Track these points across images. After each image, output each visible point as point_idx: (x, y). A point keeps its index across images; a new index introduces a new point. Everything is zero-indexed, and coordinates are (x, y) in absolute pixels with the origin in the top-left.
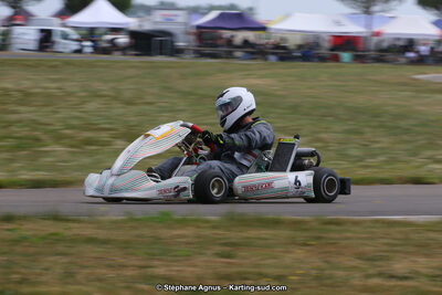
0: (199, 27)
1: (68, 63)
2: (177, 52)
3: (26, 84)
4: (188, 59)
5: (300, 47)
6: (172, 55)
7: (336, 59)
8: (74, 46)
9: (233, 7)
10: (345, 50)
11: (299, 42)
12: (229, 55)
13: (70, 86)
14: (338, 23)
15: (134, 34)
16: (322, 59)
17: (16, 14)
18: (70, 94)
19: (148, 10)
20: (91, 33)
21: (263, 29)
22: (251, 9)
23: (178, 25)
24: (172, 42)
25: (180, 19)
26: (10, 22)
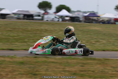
0: (85, 16)
1: (56, 23)
2: (80, 21)
3: (46, 28)
4: (83, 23)
5: (107, 21)
6: (79, 22)
7: (115, 23)
8: (57, 20)
9: (93, 12)
10: (117, 22)
11: (107, 20)
12: (92, 22)
14: (116, 16)
15: (71, 17)
16: (112, 23)
17: (45, 12)
18: (56, 30)
19: (74, 12)
20: (62, 17)
21: (99, 17)
22: (97, 12)
23: (80, 15)
24: (79, 19)
25: (81, 14)
26: (44, 14)
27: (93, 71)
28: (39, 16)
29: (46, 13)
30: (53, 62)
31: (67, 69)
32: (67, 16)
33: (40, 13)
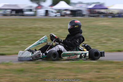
0: (90, 9)
1: (54, 19)
2: (83, 15)
8: (54, 14)
11: (117, 12)
13: (54, 26)
15: (72, 11)
18: (54, 28)
19: (75, 4)
21: (107, 9)
23: (83, 8)
24: (81, 13)
25: (84, 6)
26: (37, 8)
27: (113, 78)
28: (31, 10)
29: (40, 7)
30: (60, 68)
31: (80, 77)
32: (66, 10)
33: (31, 7)
